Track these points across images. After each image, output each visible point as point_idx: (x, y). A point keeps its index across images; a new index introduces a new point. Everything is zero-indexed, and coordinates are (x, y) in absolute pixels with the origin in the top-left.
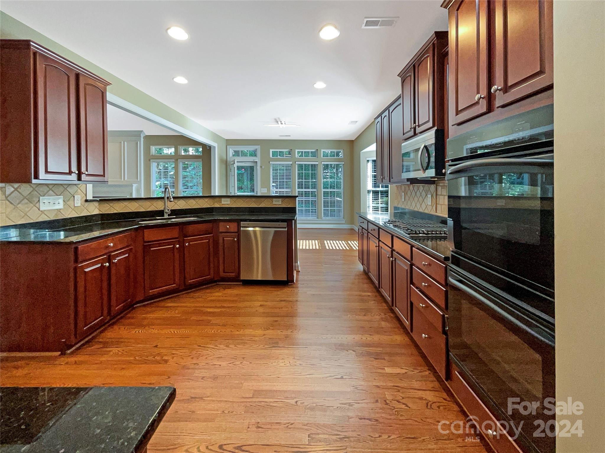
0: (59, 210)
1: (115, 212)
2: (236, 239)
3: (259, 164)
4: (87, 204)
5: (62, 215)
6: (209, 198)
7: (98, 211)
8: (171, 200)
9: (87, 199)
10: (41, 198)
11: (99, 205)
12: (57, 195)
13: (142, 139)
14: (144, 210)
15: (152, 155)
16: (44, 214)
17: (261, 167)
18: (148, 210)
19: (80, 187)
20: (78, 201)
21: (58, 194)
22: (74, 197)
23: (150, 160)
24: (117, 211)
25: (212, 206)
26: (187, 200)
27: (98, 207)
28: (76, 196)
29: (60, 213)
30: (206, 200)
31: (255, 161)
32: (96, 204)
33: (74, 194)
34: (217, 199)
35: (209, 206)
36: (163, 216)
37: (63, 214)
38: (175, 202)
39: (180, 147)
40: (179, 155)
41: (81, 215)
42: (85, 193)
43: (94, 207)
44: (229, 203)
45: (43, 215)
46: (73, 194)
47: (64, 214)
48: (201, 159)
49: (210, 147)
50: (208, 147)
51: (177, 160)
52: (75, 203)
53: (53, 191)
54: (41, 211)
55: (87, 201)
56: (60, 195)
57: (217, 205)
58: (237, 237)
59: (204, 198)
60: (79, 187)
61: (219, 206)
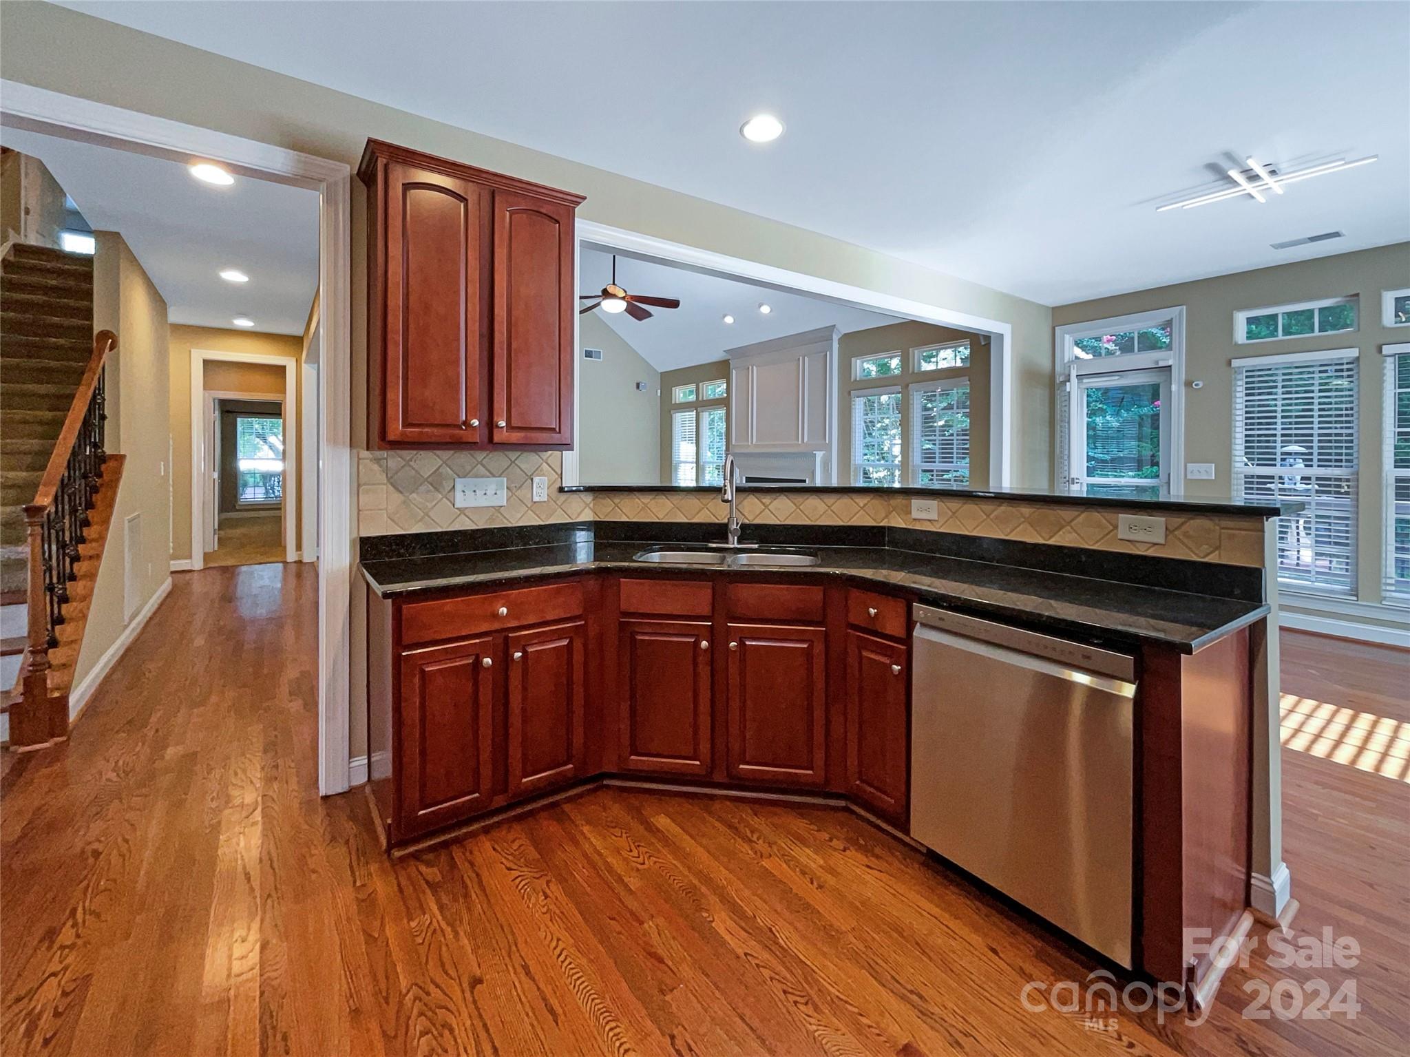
0: (498, 509)
1: (624, 519)
2: (896, 668)
3: (1179, 376)
4: (563, 497)
5: (506, 521)
6: (872, 496)
7: (592, 514)
8: (726, 497)
9: (564, 485)
10: (458, 480)
11: (593, 500)
12: (494, 476)
13: (836, 346)
14: (685, 520)
15: (856, 380)
16: (465, 514)
17: (1188, 384)
18: (695, 520)
19: (547, 459)
20: (541, 490)
21: (494, 473)
22: (532, 480)
23: (849, 393)
24: (628, 518)
25: (881, 524)
26: (799, 498)
27: (591, 505)
28: (536, 480)
29: (499, 515)
30: (862, 500)
31: (1161, 364)
32: (588, 498)
33: (532, 474)
34: (899, 501)
35: (869, 522)
36: (726, 541)
37: (505, 517)
38: (764, 504)
39: (916, 352)
40: (913, 372)
41: (547, 523)
42: (560, 472)
43: (583, 505)
44: (934, 515)
45: (462, 516)
46: (529, 474)
47: (507, 517)
48: (967, 378)
49: (987, 337)
50: (981, 338)
51: (907, 386)
52: (535, 493)
53: (484, 466)
54: (457, 509)
55: (561, 490)
56: (500, 476)
57: (897, 522)
58: (903, 659)
59: (854, 496)
60: (544, 458)
61: (904, 526)
